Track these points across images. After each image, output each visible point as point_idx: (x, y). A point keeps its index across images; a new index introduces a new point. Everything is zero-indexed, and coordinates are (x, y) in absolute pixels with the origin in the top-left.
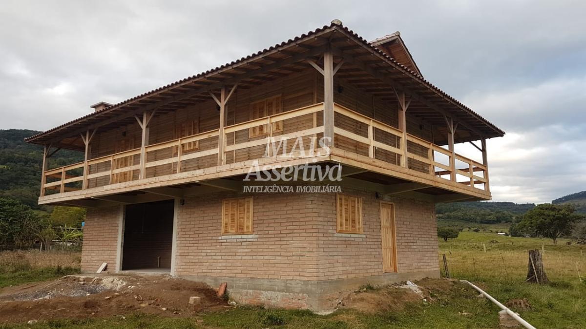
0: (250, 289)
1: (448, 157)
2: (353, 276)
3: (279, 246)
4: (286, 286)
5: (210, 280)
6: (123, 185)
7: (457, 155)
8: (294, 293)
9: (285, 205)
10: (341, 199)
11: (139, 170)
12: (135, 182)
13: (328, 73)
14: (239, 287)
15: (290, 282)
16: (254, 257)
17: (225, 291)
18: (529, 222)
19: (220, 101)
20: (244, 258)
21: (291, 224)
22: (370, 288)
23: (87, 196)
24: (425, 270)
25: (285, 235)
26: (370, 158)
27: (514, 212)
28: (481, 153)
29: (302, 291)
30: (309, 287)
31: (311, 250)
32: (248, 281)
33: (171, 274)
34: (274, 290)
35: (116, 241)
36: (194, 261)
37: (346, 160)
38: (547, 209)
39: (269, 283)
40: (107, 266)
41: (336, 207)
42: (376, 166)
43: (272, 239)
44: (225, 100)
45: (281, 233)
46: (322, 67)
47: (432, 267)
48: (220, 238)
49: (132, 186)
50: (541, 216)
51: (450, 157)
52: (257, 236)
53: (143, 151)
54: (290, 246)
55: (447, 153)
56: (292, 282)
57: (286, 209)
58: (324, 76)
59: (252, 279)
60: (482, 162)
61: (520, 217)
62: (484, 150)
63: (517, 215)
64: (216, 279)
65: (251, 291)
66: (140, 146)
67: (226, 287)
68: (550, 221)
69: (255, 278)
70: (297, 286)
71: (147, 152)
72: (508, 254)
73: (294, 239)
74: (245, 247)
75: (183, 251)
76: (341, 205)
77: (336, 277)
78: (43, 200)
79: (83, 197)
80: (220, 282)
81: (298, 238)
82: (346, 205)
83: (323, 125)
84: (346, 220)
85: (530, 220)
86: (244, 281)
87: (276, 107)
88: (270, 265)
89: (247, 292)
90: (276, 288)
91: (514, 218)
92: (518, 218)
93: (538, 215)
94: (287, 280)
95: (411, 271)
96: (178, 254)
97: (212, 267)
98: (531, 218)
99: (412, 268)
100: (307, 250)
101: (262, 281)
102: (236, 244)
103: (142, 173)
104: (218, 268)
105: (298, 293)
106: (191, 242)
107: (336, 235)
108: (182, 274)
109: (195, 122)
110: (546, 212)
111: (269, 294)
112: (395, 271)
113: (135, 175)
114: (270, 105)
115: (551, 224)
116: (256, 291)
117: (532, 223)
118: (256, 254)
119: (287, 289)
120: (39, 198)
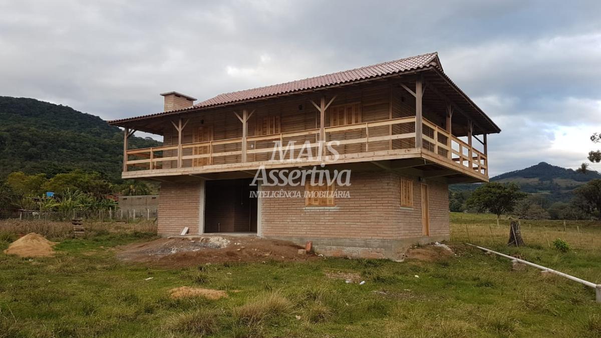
0: (333, 245)
1: (467, 150)
2: (408, 237)
3: (359, 215)
4: (366, 243)
5: (296, 240)
6: (225, 166)
7: (473, 149)
8: (373, 248)
9: (363, 185)
10: (403, 182)
11: (241, 155)
12: (238, 165)
13: (418, 95)
14: (323, 244)
15: (369, 240)
16: (337, 223)
17: (312, 247)
18: (477, 199)
19: (320, 107)
20: (327, 223)
21: (369, 199)
22: (419, 246)
23: (184, 173)
24: (443, 235)
25: (364, 208)
26: (436, 154)
27: (453, 188)
28: (483, 146)
29: (380, 247)
30: (386, 244)
31: (387, 218)
32: (331, 240)
33: (258, 235)
34: (356, 246)
35: (197, 210)
36: (280, 225)
37: (427, 156)
38: (493, 187)
39: (351, 242)
40: (189, 230)
41: (400, 187)
42: (439, 160)
43: (352, 210)
44: (325, 107)
45: (360, 206)
46: (415, 91)
47: (446, 233)
48: (304, 208)
49: (235, 167)
50: (488, 193)
51: (469, 150)
52: (338, 208)
53: (244, 140)
54: (369, 215)
55: (467, 146)
56: (371, 241)
57: (364, 188)
58: (415, 98)
59: (335, 239)
60: (483, 153)
61: (459, 194)
62: (485, 144)
63: (456, 192)
64: (301, 239)
65: (334, 247)
66: (242, 136)
67: (312, 244)
68: (496, 198)
69: (338, 238)
70: (376, 243)
71: (247, 142)
72: (473, 227)
73: (372, 210)
74: (328, 215)
75: (268, 218)
76: (403, 187)
77: (401, 237)
78: (126, 175)
79: (180, 174)
80: (305, 241)
81: (376, 210)
82: (405, 186)
83: (415, 132)
84: (405, 197)
85: (478, 196)
86: (328, 240)
87: (356, 111)
88: (351, 229)
89: (331, 248)
90: (357, 245)
91: (453, 194)
92: (457, 194)
93: (485, 192)
94: (367, 239)
95: (435, 235)
96: (264, 220)
97: (297, 230)
98: (479, 195)
99: (436, 233)
100: (384, 218)
101: (345, 240)
102: (319, 213)
103: (245, 157)
104: (303, 230)
105: (376, 248)
106: (276, 211)
107: (401, 208)
108: (269, 235)
109: (277, 117)
110: (493, 190)
111: (351, 249)
112: (428, 235)
113: (237, 159)
114: (349, 109)
115: (497, 201)
116: (339, 247)
117: (479, 200)
118: (337, 221)
119: (366, 245)
120: (123, 173)
